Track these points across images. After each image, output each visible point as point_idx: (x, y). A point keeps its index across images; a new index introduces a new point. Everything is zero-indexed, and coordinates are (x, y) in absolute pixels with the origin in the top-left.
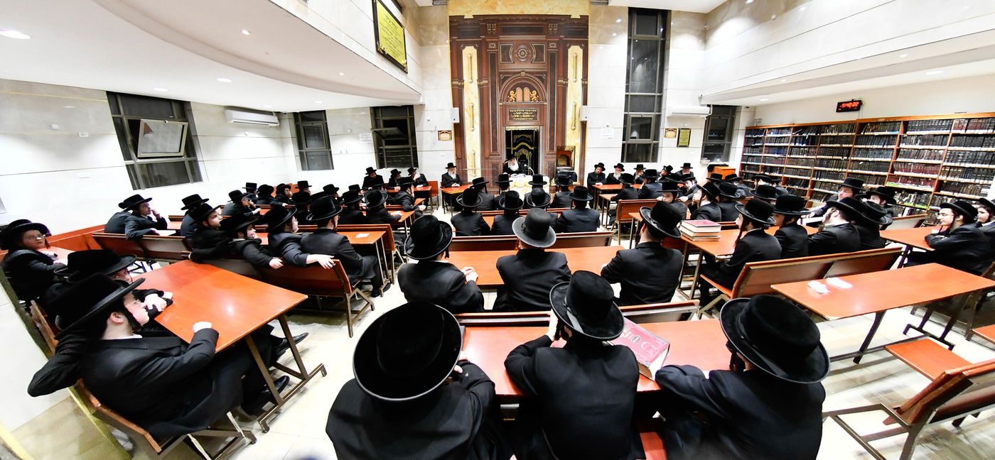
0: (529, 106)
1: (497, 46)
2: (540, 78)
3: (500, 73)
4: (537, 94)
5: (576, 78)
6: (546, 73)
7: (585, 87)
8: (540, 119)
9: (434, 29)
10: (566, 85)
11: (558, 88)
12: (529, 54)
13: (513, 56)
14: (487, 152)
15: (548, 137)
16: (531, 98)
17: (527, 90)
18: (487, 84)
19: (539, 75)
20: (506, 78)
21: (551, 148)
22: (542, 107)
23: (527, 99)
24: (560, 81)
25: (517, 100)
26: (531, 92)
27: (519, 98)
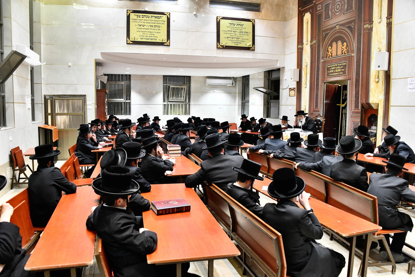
0: (340, 59)
1: (322, 5)
2: (349, 28)
3: (324, 31)
4: (347, 46)
5: (381, 18)
6: (354, 21)
7: (389, 25)
8: (348, 74)
9: (291, 6)
10: (371, 29)
11: (364, 34)
12: (342, 5)
13: (332, 12)
14: (312, 108)
15: (354, 93)
16: (342, 51)
17: (340, 43)
18: (315, 44)
19: (348, 25)
20: (327, 35)
21: (356, 106)
22: (350, 58)
23: (339, 53)
24: (366, 26)
25: (333, 55)
26: (343, 44)
27: (334, 54)
